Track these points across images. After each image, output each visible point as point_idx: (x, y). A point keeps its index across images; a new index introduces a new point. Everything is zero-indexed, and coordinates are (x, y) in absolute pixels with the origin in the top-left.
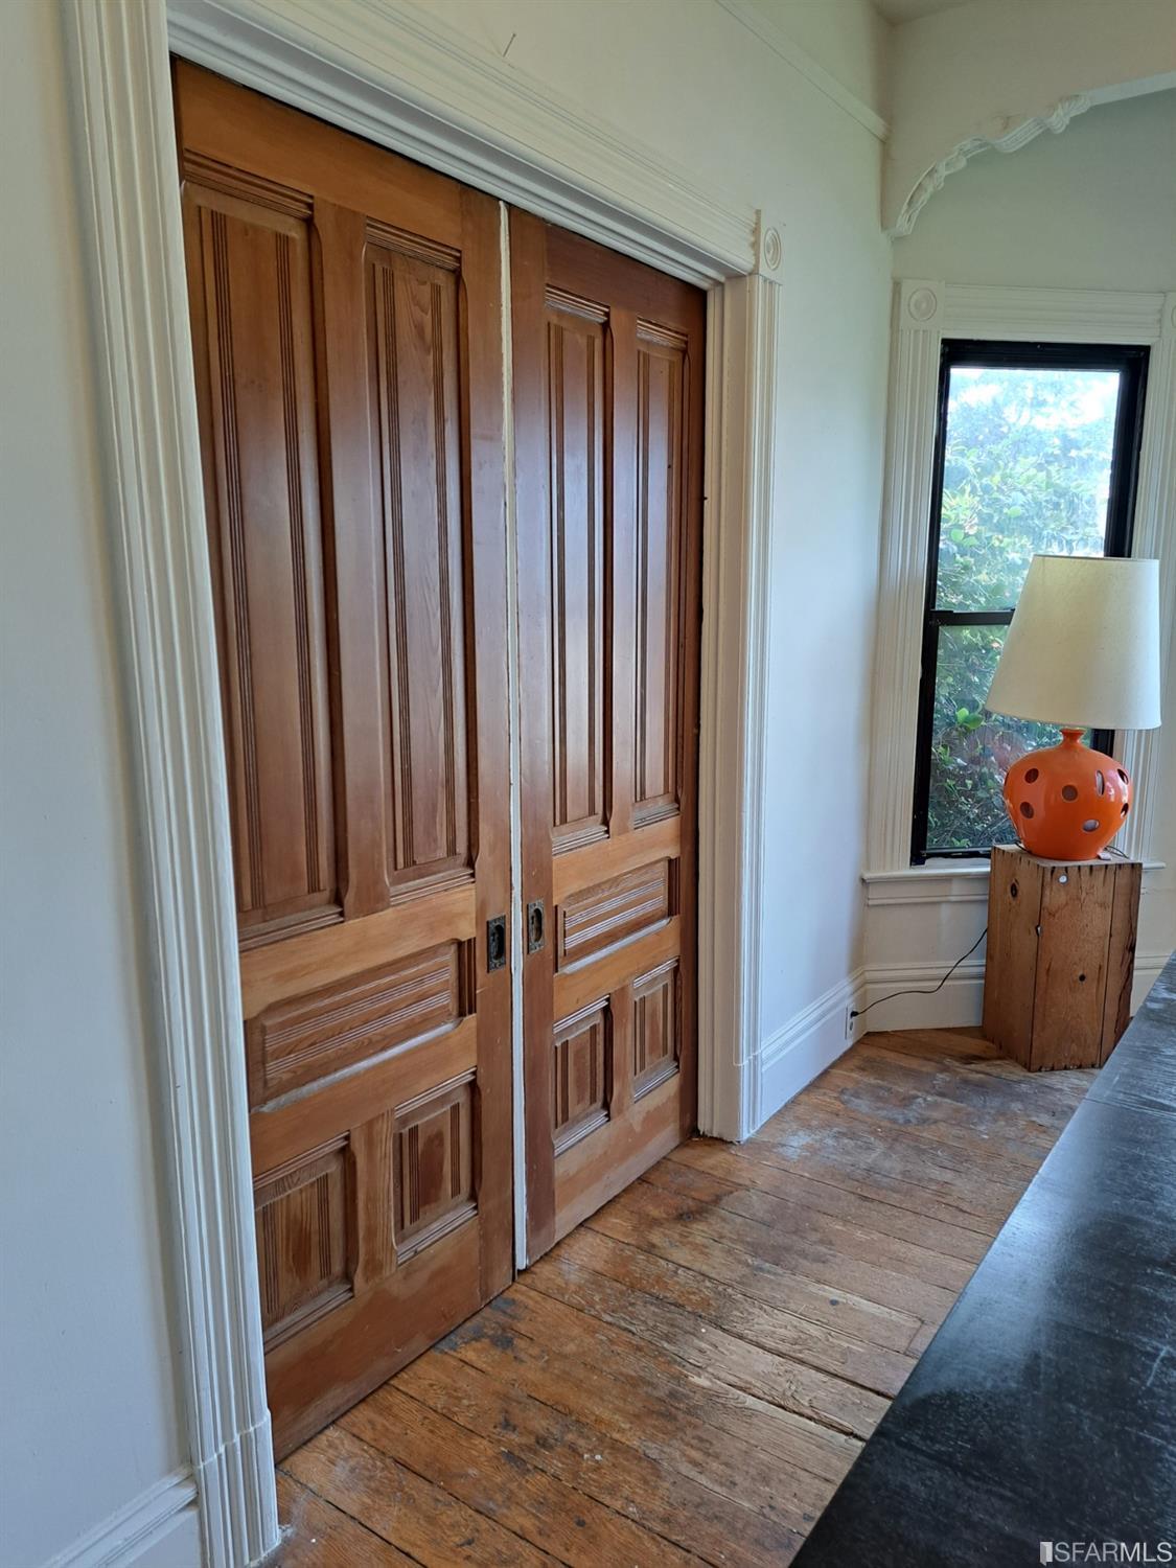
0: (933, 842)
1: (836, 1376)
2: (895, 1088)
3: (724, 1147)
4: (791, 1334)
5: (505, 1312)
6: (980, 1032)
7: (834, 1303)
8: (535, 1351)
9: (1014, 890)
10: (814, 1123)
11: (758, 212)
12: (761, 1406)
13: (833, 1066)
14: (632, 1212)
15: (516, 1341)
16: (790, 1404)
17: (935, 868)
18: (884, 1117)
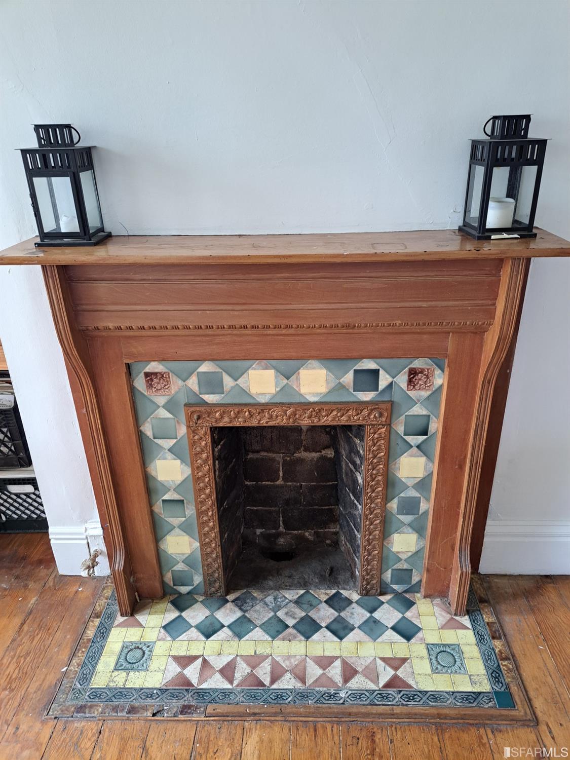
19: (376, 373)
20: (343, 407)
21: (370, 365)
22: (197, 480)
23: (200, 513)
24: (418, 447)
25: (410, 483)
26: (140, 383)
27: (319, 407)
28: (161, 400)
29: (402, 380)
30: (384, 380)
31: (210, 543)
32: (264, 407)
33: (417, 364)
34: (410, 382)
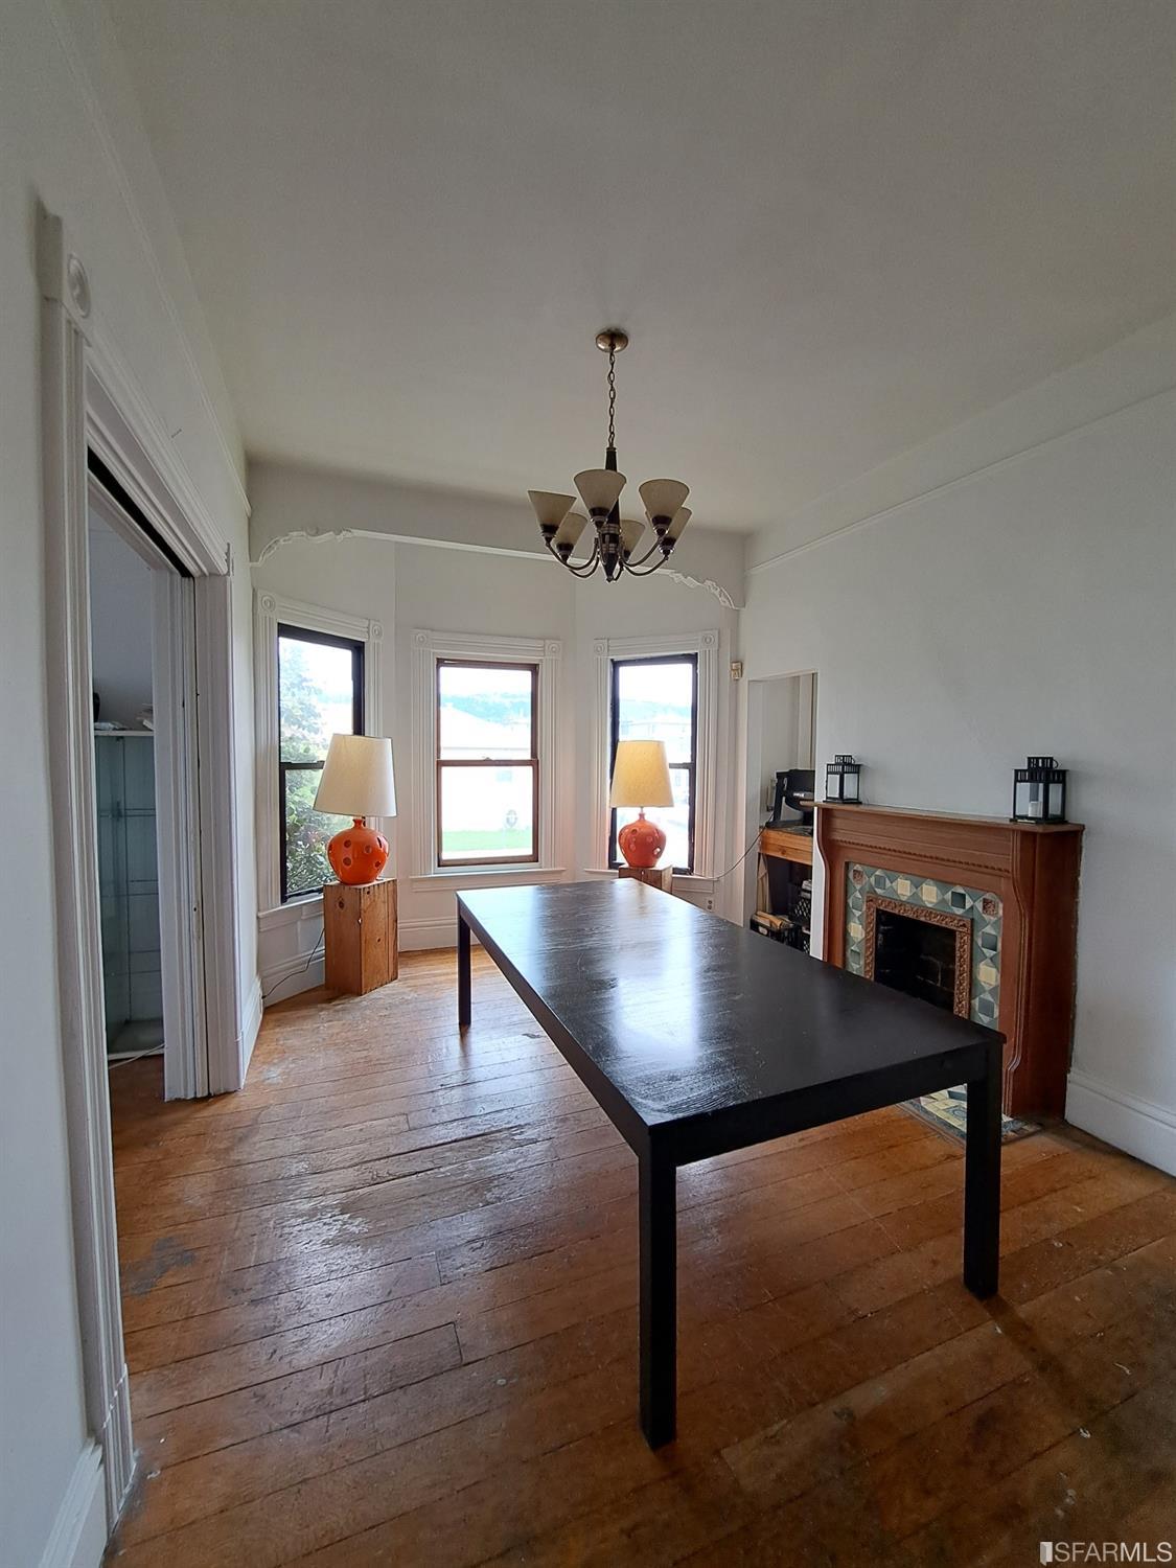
0: (292, 888)
1: (388, 1157)
2: (304, 1027)
3: (233, 1095)
4: (354, 1153)
5: (172, 1247)
6: (327, 986)
7: (361, 1130)
8: (216, 1249)
9: (341, 905)
10: (276, 1061)
11: (228, 544)
12: (367, 1190)
13: (260, 1030)
14: (207, 1153)
15: (196, 1254)
16: (379, 1180)
17: (293, 903)
18: (312, 1043)
19: (963, 896)
20: (944, 916)
21: (960, 890)
22: (868, 941)
23: (866, 964)
24: (991, 959)
25: (987, 988)
26: (851, 875)
27: (929, 912)
28: (858, 887)
29: (979, 906)
30: (969, 903)
31: (869, 971)
32: (902, 903)
33: (988, 896)
34: (984, 908)
